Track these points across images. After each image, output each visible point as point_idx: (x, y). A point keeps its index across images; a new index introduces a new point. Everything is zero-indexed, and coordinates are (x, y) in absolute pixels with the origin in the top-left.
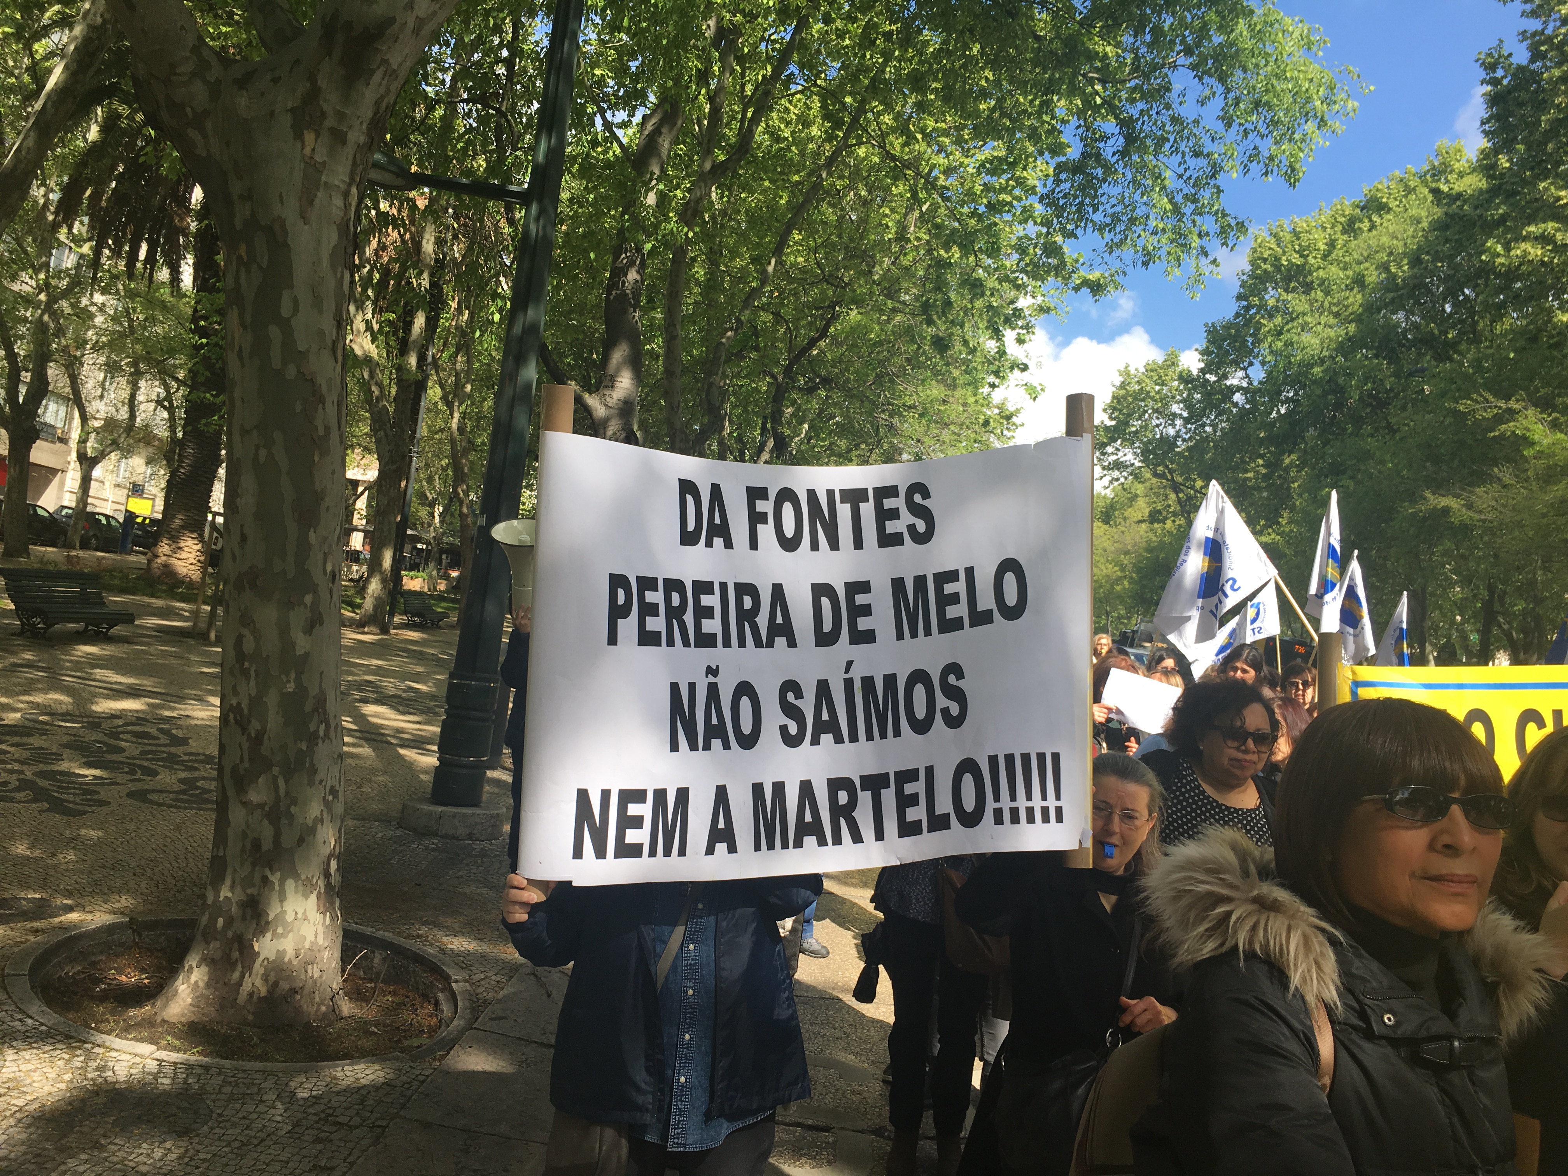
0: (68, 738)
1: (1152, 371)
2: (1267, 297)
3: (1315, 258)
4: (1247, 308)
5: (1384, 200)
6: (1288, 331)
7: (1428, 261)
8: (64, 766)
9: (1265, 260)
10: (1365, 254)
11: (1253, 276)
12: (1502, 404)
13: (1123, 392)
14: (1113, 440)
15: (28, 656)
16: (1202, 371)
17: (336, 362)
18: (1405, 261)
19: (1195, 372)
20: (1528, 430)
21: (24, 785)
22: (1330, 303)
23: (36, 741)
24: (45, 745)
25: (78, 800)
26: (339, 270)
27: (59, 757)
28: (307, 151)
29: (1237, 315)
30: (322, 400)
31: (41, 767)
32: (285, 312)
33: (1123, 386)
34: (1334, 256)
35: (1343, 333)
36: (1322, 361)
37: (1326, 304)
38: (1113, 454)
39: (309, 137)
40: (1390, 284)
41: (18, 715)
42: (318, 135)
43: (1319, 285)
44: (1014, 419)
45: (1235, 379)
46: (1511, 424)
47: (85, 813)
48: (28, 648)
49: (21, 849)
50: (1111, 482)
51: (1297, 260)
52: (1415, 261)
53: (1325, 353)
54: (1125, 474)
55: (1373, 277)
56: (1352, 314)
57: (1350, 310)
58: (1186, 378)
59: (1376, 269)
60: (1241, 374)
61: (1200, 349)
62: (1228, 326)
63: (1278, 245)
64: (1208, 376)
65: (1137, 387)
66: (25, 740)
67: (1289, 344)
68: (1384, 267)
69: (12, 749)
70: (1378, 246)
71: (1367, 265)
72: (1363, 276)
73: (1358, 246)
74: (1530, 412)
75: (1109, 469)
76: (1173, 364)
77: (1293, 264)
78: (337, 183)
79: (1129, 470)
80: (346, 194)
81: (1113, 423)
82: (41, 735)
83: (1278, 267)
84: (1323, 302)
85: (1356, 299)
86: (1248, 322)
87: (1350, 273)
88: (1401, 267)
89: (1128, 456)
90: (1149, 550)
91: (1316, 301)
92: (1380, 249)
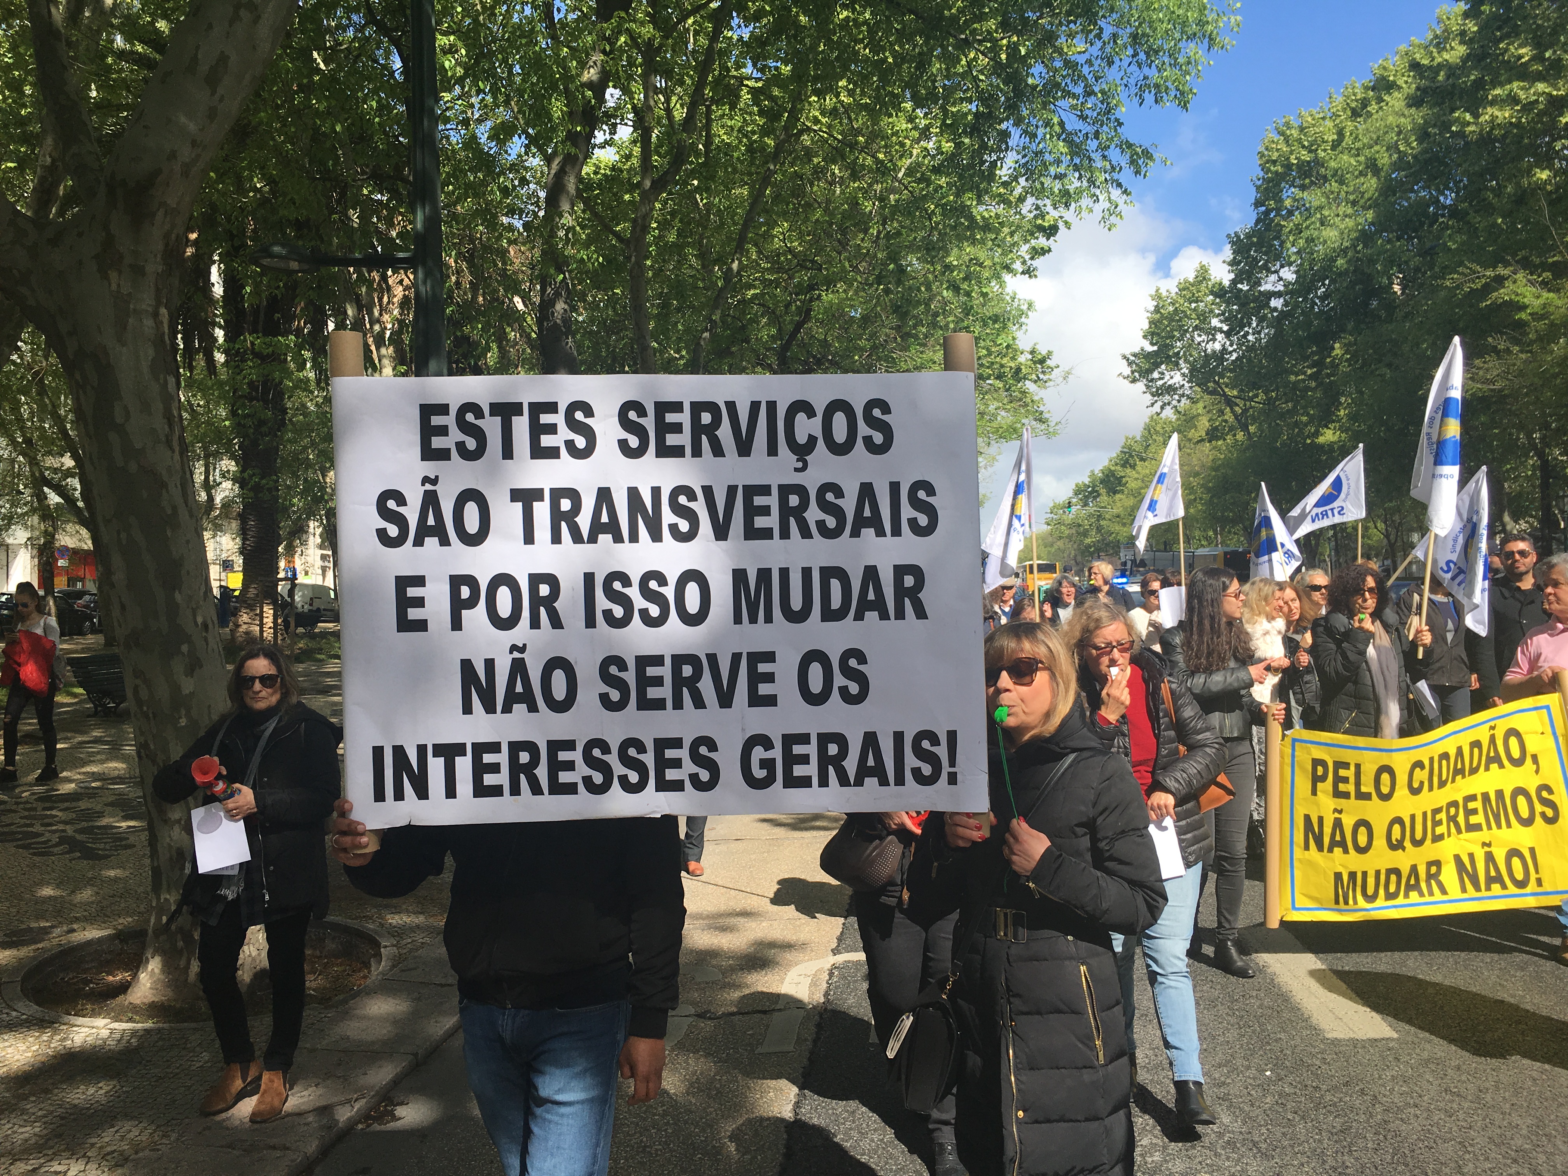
0: (114, 798)
1: (1184, 289)
2: (1284, 198)
3: (1325, 150)
4: (1267, 213)
5: (1391, 78)
6: (1307, 228)
7: (1435, 134)
8: (104, 821)
9: (1274, 162)
10: (1375, 137)
11: (1266, 181)
12: (1489, 273)
13: (1158, 316)
14: (1157, 365)
15: (96, 733)
16: (1234, 282)
17: (173, 451)
18: (1413, 138)
19: (1226, 283)
20: (1518, 294)
21: (63, 840)
22: (1347, 193)
23: (83, 805)
24: (90, 806)
25: (108, 847)
26: (162, 376)
27: (101, 815)
28: (114, 287)
29: (1258, 222)
30: (164, 485)
31: (84, 824)
32: (119, 420)
33: (1157, 310)
34: (1344, 144)
35: (1362, 220)
36: (1345, 251)
37: (1343, 194)
38: (1160, 379)
39: (113, 275)
40: (1400, 164)
41: (73, 785)
42: (120, 273)
43: (1334, 176)
44: (1049, 362)
45: (1269, 284)
46: (1502, 291)
47: (110, 856)
48: (97, 726)
49: (47, 891)
50: (1162, 408)
51: (1306, 156)
52: (1423, 135)
53: (1346, 244)
54: (1176, 397)
55: (1385, 159)
56: (1369, 199)
57: (1366, 196)
58: (1220, 292)
59: (1387, 150)
60: (1273, 278)
61: (1228, 260)
62: (1251, 234)
63: (1286, 144)
64: (1239, 286)
65: (1171, 309)
66: (74, 804)
67: (1310, 240)
68: (1392, 148)
69: (59, 814)
70: (1386, 126)
71: (1377, 148)
72: (1375, 160)
73: (1367, 129)
74: (1520, 276)
75: (1159, 395)
76: (1204, 279)
77: (1304, 161)
78: (144, 307)
79: (1180, 392)
80: (156, 315)
81: (1155, 348)
82: (90, 798)
83: (1288, 166)
84: (1338, 193)
85: (1371, 184)
86: (1268, 228)
87: (1362, 159)
88: (1409, 145)
89: (1176, 378)
90: (1215, 469)
91: (1332, 193)
92: (1389, 128)
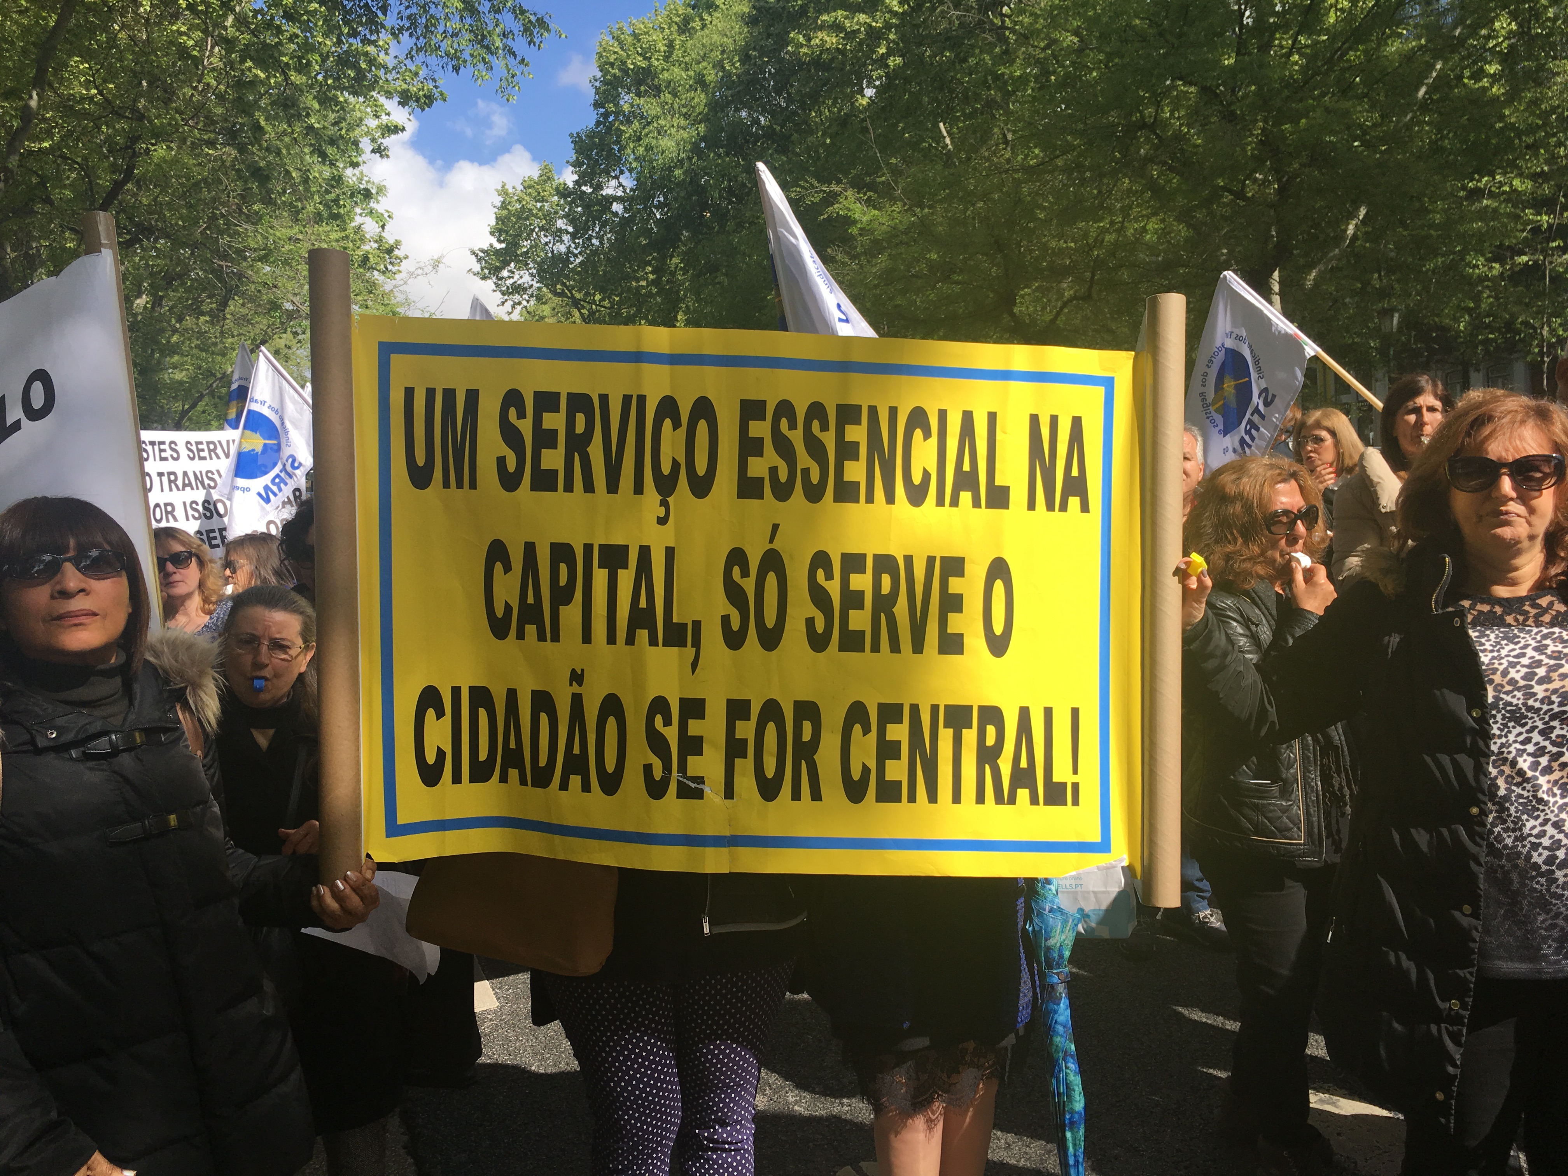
1: (529, 187)
2: (622, 102)
3: (658, 60)
4: (606, 115)
6: (646, 135)
7: (756, 57)
9: (612, 65)
10: (702, 54)
11: (605, 83)
12: (825, 189)
13: (505, 212)
14: (506, 264)
16: (576, 183)
18: (736, 58)
19: (571, 185)
20: (849, 210)
22: (679, 105)
29: (598, 123)
33: (504, 206)
34: (674, 57)
35: (695, 133)
36: (681, 162)
37: (676, 106)
38: (509, 277)
40: (726, 81)
43: (667, 87)
45: (610, 189)
46: (835, 206)
50: (513, 307)
51: (642, 63)
52: (746, 58)
53: (682, 155)
54: (526, 297)
55: (712, 76)
56: (700, 114)
57: (697, 110)
58: (563, 192)
59: (714, 67)
60: (614, 183)
61: (571, 160)
62: (592, 135)
63: (622, 48)
64: (584, 188)
65: (518, 206)
67: (649, 148)
68: (719, 65)
70: (711, 44)
71: (704, 64)
72: (703, 76)
73: (694, 45)
74: (849, 193)
75: (510, 294)
76: (549, 178)
77: (639, 67)
79: (530, 292)
81: (503, 245)
83: (625, 71)
84: (672, 104)
85: (700, 99)
86: (609, 130)
87: (691, 73)
88: (733, 64)
89: (525, 278)
91: (667, 103)
92: (713, 47)
